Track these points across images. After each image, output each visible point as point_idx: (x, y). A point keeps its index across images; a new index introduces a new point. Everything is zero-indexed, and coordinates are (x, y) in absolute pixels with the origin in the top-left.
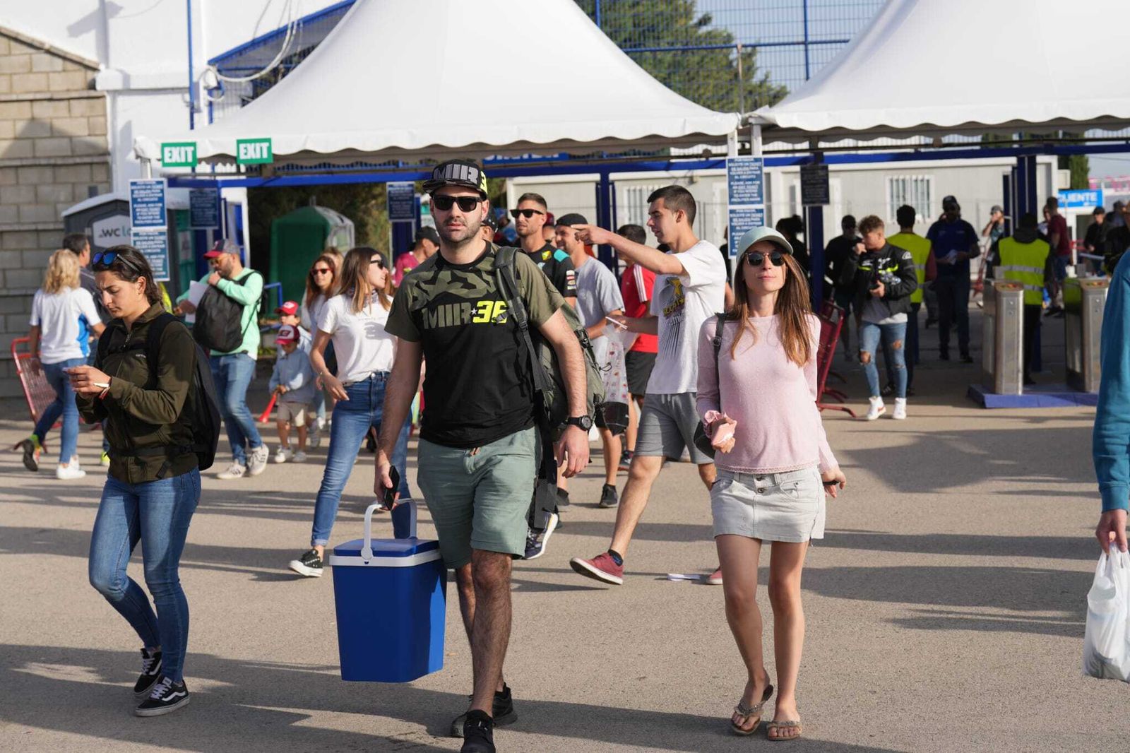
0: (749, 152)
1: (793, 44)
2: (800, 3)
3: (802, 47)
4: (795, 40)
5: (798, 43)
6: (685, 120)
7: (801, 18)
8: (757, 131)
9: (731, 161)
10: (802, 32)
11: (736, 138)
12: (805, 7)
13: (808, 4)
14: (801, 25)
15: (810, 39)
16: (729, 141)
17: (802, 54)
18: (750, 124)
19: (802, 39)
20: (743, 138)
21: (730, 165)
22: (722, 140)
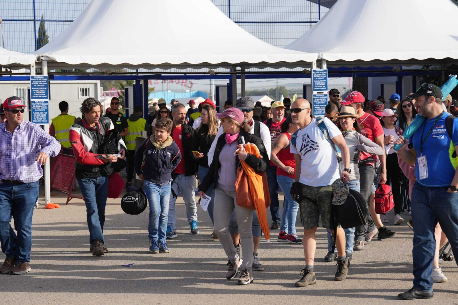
0: (41, 73)
1: (28, 20)
2: (32, 0)
3: (33, 22)
4: (29, 19)
5: (31, 20)
6: (10, 57)
7: (32, 8)
8: (45, 64)
9: (33, 77)
10: (32, 15)
11: (35, 67)
12: (34, 3)
13: (36, 1)
14: (32, 12)
15: (36, 19)
16: (32, 68)
17: (33, 26)
18: (42, 60)
19: (32, 18)
20: (38, 67)
21: (32, 79)
22: (28, 67)
